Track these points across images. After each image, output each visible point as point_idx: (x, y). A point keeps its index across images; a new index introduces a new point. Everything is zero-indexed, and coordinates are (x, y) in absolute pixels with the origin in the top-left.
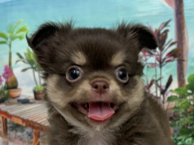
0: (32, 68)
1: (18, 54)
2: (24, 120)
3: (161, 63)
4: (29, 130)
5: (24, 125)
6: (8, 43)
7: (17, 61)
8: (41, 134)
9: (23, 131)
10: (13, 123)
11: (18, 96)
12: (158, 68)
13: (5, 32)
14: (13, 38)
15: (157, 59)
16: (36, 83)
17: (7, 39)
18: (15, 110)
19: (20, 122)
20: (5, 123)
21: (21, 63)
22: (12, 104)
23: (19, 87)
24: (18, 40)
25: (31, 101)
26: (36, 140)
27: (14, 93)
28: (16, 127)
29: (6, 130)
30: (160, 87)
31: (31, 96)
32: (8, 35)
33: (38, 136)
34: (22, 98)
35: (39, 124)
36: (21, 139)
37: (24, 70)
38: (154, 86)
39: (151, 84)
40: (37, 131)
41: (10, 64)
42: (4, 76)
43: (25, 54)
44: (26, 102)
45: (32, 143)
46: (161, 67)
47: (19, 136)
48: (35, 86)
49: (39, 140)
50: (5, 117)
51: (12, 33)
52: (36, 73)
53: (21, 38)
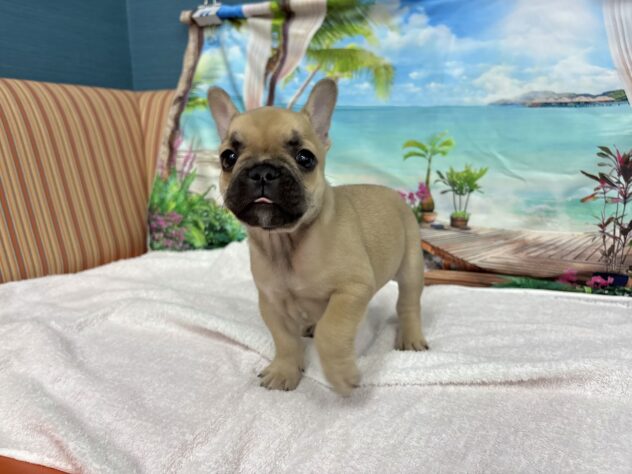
0: (454, 190)
1: (439, 173)
2: (433, 248)
3: (626, 198)
4: (437, 260)
5: (433, 253)
6: (428, 157)
7: (437, 181)
9: (430, 259)
11: (433, 221)
12: (621, 205)
13: (424, 143)
14: (434, 153)
15: (621, 193)
16: (456, 209)
17: (426, 151)
18: (425, 234)
19: (428, 249)
21: (441, 184)
22: (424, 228)
23: (436, 210)
25: (446, 227)
27: (429, 217)
30: (620, 225)
31: (447, 221)
32: (429, 147)
34: (436, 223)
35: (452, 255)
37: (444, 192)
38: (612, 224)
39: (609, 222)
40: (447, 262)
41: (427, 182)
42: (417, 194)
43: (447, 174)
44: (440, 227)
46: (625, 203)
48: (453, 211)
51: (434, 145)
52: (457, 197)
53: (444, 153)
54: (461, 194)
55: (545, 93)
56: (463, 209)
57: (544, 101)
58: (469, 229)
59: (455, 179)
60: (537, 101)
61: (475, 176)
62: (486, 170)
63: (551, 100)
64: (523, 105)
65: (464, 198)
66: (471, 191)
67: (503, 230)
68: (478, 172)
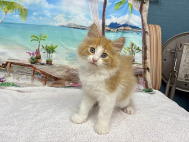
0: (47, 52)
1: (43, 46)
2: (41, 71)
4: (42, 75)
5: (41, 73)
6: (39, 41)
8: (47, 77)
9: (40, 75)
10: (37, 72)
11: (41, 62)
13: (38, 36)
14: (41, 40)
16: (48, 58)
18: (38, 67)
19: (40, 72)
20: (34, 71)
21: (43, 50)
22: (38, 64)
23: (41, 58)
24: (43, 40)
25: (45, 64)
26: (45, 80)
27: (39, 61)
28: (38, 73)
29: (34, 74)
31: (45, 62)
32: (39, 38)
33: (46, 78)
34: (42, 63)
35: (47, 73)
36: (39, 78)
37: (44, 53)
40: (46, 76)
41: (39, 49)
42: (35, 53)
43: (45, 47)
45: (43, 80)
47: (38, 77)
49: (47, 79)
50: (34, 69)
51: (41, 37)
52: (49, 54)
53: (44, 40)
54: (50, 53)
55: (74, 24)
56: (50, 58)
57: (74, 27)
58: (52, 64)
59: (48, 48)
60: (72, 26)
61: (54, 48)
62: (57, 46)
63: (75, 27)
64: (68, 27)
65: (51, 54)
66: (53, 52)
67: (63, 65)
68: (55, 46)
